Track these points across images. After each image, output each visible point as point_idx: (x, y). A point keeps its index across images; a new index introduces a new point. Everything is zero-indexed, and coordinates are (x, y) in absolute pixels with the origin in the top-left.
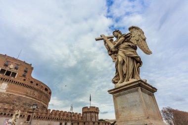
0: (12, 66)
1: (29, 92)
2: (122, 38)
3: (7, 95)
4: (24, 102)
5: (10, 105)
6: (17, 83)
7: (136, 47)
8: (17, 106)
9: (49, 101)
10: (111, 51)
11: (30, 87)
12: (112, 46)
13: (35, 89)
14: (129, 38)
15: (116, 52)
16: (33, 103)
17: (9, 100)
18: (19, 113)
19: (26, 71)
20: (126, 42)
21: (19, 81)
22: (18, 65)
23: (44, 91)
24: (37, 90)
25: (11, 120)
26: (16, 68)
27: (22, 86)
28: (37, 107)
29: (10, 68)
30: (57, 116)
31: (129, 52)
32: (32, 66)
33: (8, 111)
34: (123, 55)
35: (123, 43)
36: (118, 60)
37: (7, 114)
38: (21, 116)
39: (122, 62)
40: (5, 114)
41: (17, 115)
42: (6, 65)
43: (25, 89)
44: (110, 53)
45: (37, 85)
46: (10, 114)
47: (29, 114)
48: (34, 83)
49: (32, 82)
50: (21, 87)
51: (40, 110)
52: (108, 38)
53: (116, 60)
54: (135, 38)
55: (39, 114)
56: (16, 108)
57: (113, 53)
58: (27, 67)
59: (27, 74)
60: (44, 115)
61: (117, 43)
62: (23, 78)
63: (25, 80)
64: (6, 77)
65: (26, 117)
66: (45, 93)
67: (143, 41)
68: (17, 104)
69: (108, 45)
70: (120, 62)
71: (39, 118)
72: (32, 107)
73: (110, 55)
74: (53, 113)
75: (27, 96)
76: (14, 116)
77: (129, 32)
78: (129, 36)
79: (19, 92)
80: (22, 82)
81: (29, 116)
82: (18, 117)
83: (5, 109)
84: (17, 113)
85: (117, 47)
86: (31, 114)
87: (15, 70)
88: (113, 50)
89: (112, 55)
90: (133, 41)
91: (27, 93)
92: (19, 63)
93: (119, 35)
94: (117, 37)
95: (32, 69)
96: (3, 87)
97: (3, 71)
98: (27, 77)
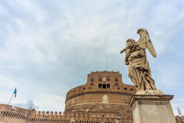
0: (104, 79)
1: (127, 99)
4: (127, 110)
6: (113, 93)
11: (126, 94)
17: (113, 110)
19: (116, 80)
21: (114, 90)
22: (108, 76)
26: (108, 80)
29: (104, 81)
42: (100, 80)
43: (123, 97)
45: (132, 90)
48: (128, 89)
49: (125, 89)
50: (119, 96)
58: (116, 75)
59: (119, 82)
62: (117, 87)
63: (119, 88)
64: (104, 90)
68: (121, 112)
80: (117, 90)
87: (108, 82)
95: (121, 75)
96: (105, 99)
97: (100, 85)
98: (120, 85)
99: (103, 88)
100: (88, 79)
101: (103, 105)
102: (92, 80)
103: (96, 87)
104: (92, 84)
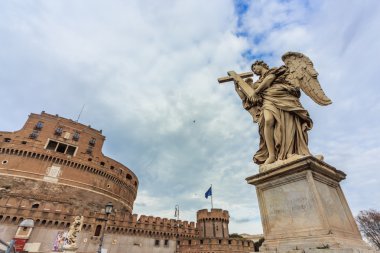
0: (67, 135)
1: (98, 182)
2: (271, 77)
3: (61, 187)
4: (90, 200)
5: (66, 207)
6: (76, 166)
7: (299, 92)
8: (77, 208)
9: (135, 198)
10: (250, 102)
11: (99, 173)
12: (251, 92)
13: (108, 177)
14: (282, 76)
15: (260, 104)
16: (105, 203)
17: (63, 196)
18: (82, 220)
19: (92, 144)
20: (279, 82)
21: (80, 161)
22: (78, 133)
23: (125, 179)
24: (112, 178)
25: (67, 234)
26: (75, 139)
27: (86, 172)
28: (113, 211)
29: (65, 139)
30: (150, 228)
31: (286, 102)
32: (103, 134)
33: (62, 217)
34: (272, 108)
35: (272, 84)
36: (264, 119)
37: (60, 222)
38: (84, 226)
39: (272, 122)
40: (57, 223)
41: (78, 224)
42: (58, 134)
43: (92, 175)
44: (247, 105)
45: (112, 168)
46: (66, 222)
47: (98, 223)
48: (107, 166)
49: (103, 164)
50: (84, 174)
51: (118, 216)
52: (242, 77)
53: (260, 119)
54: (295, 75)
55: (117, 223)
56: (75, 211)
57: (253, 104)
58: (94, 135)
59: (94, 150)
60: (125, 225)
61: (260, 86)
62: (88, 156)
64: (59, 155)
65: (94, 228)
66: (127, 183)
67: (312, 80)
68: (78, 203)
69: (242, 91)
70: (268, 122)
71: (117, 230)
72: (103, 210)
73: (248, 109)
74: (143, 221)
75: (94, 189)
76: (72, 227)
77: (283, 64)
78: (284, 72)
79: (80, 183)
80: (86, 163)
81: (99, 227)
82: (80, 228)
83: (57, 214)
84: (77, 221)
85: (261, 93)
86: (103, 224)
87: (74, 142)
88: (254, 100)
89: (252, 110)
90: (292, 82)
91: (95, 184)
92: (80, 130)
93: (264, 71)
94: (259, 74)
95: (103, 139)
96: (53, 174)
97: (52, 144)
98: (95, 154)
99: (58, 150)
100: (27, 124)
101: (44, 184)
102: (38, 128)
103: (42, 145)
104: (33, 137)
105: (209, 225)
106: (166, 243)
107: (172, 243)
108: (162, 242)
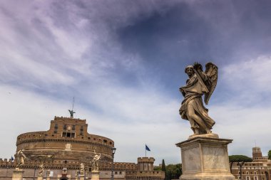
0: (69, 128)
1: (89, 147)
3: (73, 152)
4: (87, 156)
6: (77, 142)
13: (93, 144)
19: (82, 130)
21: (78, 140)
23: (103, 143)
24: (95, 144)
26: (73, 129)
29: (69, 130)
42: (65, 128)
43: (85, 145)
45: (95, 139)
48: (92, 139)
49: (89, 138)
50: (81, 145)
59: (84, 132)
62: (81, 136)
63: (83, 138)
64: (68, 139)
79: (81, 149)
80: (81, 140)
87: (73, 131)
91: (87, 148)
95: (87, 125)
96: (68, 147)
97: (64, 134)
98: (84, 134)
100: (51, 126)
101: (66, 152)
102: (56, 128)
103: (60, 135)
104: (55, 132)
105: (142, 165)
106: (120, 173)
107: (124, 173)
108: (118, 173)
